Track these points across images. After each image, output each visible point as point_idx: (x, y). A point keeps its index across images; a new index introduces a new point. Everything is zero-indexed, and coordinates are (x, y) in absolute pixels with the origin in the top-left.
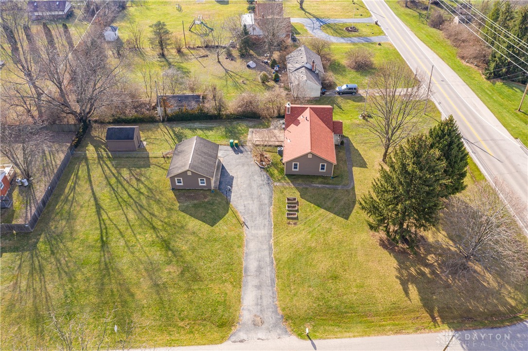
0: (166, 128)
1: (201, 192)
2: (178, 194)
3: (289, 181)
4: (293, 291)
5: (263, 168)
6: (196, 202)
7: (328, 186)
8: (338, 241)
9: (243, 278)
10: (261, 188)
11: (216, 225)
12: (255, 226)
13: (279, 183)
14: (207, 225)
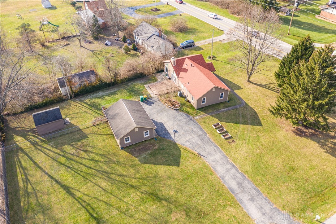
0: (78, 103)
1: (147, 142)
2: (129, 150)
3: (204, 113)
4: (277, 192)
5: (178, 110)
6: (149, 152)
7: (230, 108)
8: (271, 143)
9: (235, 197)
10: (189, 124)
11: (181, 164)
12: (209, 154)
13: (197, 117)
14: (174, 167)
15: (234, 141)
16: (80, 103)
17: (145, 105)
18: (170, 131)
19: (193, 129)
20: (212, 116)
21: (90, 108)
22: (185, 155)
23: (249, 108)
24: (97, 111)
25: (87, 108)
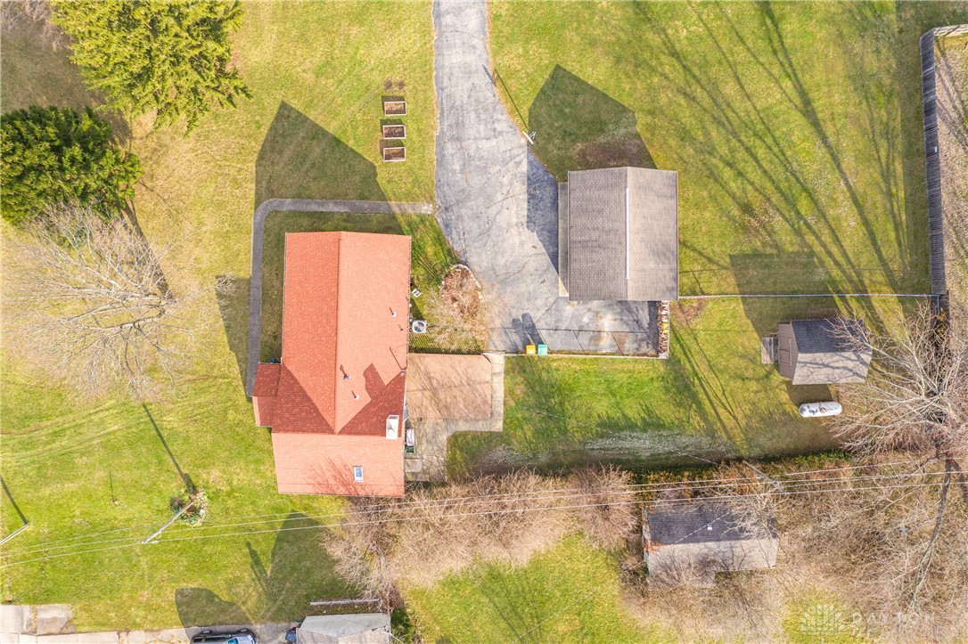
5: (459, 261)
8: (305, 42)
10: (463, 191)
11: (549, 71)
12: (470, 72)
13: (423, 212)
14: (568, 68)
15: (389, 85)
16: (719, 424)
17: (538, 325)
18: (520, 190)
19: (461, 170)
20: (383, 197)
21: (697, 382)
22: (526, 92)
23: (264, 183)
24: (682, 357)
25: (704, 389)
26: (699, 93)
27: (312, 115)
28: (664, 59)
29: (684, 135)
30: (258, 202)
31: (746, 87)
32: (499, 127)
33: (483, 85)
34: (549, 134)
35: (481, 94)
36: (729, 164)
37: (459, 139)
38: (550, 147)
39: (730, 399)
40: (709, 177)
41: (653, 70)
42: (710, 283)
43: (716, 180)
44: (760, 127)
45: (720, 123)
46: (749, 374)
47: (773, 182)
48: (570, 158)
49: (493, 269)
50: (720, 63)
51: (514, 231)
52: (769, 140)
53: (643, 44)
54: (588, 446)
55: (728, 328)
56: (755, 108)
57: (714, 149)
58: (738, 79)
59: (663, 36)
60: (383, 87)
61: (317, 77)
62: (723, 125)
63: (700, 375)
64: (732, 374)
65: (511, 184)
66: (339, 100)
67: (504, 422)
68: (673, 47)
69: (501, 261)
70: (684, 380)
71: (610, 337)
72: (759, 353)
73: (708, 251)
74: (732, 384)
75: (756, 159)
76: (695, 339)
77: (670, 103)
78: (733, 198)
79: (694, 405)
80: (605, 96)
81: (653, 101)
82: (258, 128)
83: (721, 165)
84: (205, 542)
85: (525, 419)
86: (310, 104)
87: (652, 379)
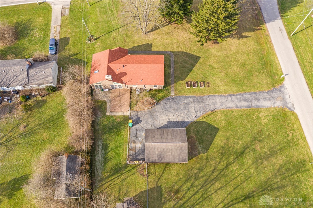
2: (190, 157)
3: (170, 86)
4: (257, 84)
5: (157, 102)
7: (172, 65)
8: (218, 62)
10: (178, 103)
11: (217, 127)
12: (214, 104)
13: (172, 93)
14: (219, 132)
15: (208, 83)
16: (104, 183)
17: (138, 125)
18: (180, 119)
19: (185, 103)
20: (175, 82)
21: (119, 175)
22: (210, 120)
23: (178, 53)
24: (127, 170)
25: (116, 177)
26: (215, 174)
27: (198, 64)
28: (225, 162)
29: (201, 169)
30: (173, 52)
31: (219, 191)
32: (199, 113)
33: (211, 108)
34: (197, 127)
35: (208, 107)
36: (192, 185)
37: (194, 102)
38: (193, 127)
39: (113, 186)
40: (187, 178)
41: (221, 159)
42: (152, 179)
43: (186, 180)
44: (206, 196)
45: (206, 181)
46: (121, 193)
47: (187, 201)
48: (190, 133)
49: (155, 112)
50: (226, 181)
51: (167, 117)
52: (201, 199)
53: (229, 155)
54: (100, 141)
55: (137, 185)
56: (212, 194)
57: (197, 180)
58: (221, 188)
59: (233, 162)
60: (207, 82)
61: (209, 65)
62: (205, 183)
63: (121, 176)
64: (121, 187)
65: (181, 116)
66: (203, 71)
67: (109, 116)
68: (230, 165)
69: (158, 114)
70: (120, 170)
71: (134, 146)
72: (128, 197)
73: (162, 178)
74: (118, 187)
75: (194, 195)
76: (133, 174)
77: (211, 165)
78: (181, 187)
79: (111, 174)
80: (211, 144)
81: (211, 159)
82: (193, 52)
83: (191, 182)
84: (81, 43)
85: (110, 121)
86: (201, 64)
87: (120, 160)
